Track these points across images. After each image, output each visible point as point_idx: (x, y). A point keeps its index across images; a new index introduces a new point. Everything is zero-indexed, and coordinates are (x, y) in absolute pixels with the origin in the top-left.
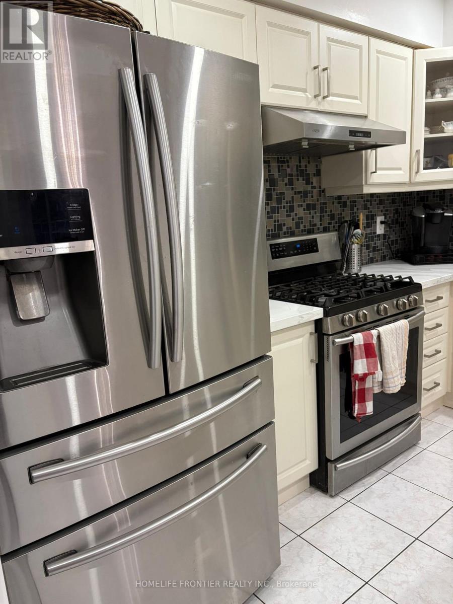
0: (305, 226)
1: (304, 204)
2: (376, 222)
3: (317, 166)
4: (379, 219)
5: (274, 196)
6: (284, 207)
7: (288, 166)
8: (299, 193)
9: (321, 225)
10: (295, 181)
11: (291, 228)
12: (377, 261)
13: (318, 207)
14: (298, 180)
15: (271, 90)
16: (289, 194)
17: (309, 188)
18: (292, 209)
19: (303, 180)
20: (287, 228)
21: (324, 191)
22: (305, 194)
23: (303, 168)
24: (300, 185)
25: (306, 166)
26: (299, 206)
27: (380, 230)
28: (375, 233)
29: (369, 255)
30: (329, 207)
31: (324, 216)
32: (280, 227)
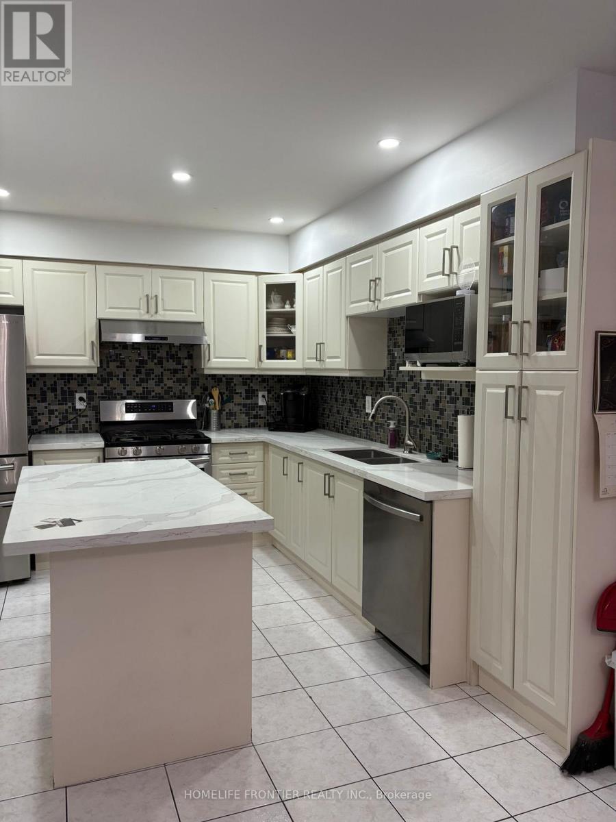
0: (175, 393)
1: (174, 379)
2: (258, 396)
3: (188, 352)
4: (260, 394)
5: (143, 370)
6: (153, 379)
7: (158, 352)
8: (168, 370)
9: (193, 394)
10: (165, 362)
11: (159, 394)
12: (260, 426)
13: (189, 380)
14: (168, 361)
15: (107, 310)
16: (158, 370)
17: (180, 367)
18: (161, 381)
19: (173, 361)
20: (156, 394)
21: (195, 370)
22: (176, 371)
23: (174, 352)
24: (171, 365)
25: (176, 352)
26: (168, 379)
27: (261, 402)
28: (258, 404)
29: (249, 421)
30: (202, 381)
31: (195, 388)
32: (149, 392)
